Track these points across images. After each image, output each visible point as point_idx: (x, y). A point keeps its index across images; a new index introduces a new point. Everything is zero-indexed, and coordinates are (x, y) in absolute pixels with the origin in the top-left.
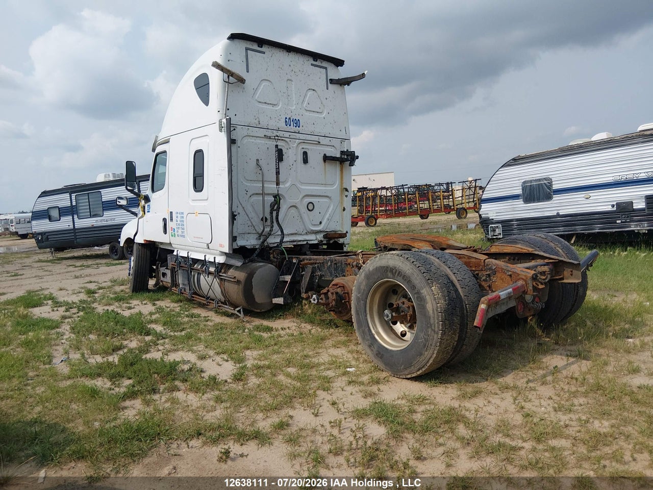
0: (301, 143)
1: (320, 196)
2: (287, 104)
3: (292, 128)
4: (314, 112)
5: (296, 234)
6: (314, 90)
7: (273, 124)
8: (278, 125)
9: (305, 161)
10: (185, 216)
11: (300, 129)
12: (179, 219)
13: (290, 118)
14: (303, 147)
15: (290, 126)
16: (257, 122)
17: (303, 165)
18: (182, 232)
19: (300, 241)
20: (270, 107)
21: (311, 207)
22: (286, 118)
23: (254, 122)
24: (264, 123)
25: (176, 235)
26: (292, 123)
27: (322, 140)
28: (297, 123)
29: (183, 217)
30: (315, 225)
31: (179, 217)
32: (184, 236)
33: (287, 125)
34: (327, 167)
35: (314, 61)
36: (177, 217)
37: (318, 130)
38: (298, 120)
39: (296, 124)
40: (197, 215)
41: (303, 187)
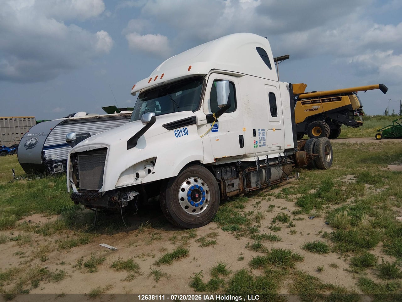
10: (265, 131)
12: (261, 134)
18: (264, 143)
25: (258, 146)
29: (264, 133)
31: (261, 133)
32: (264, 145)
36: (260, 133)
40: (274, 131)
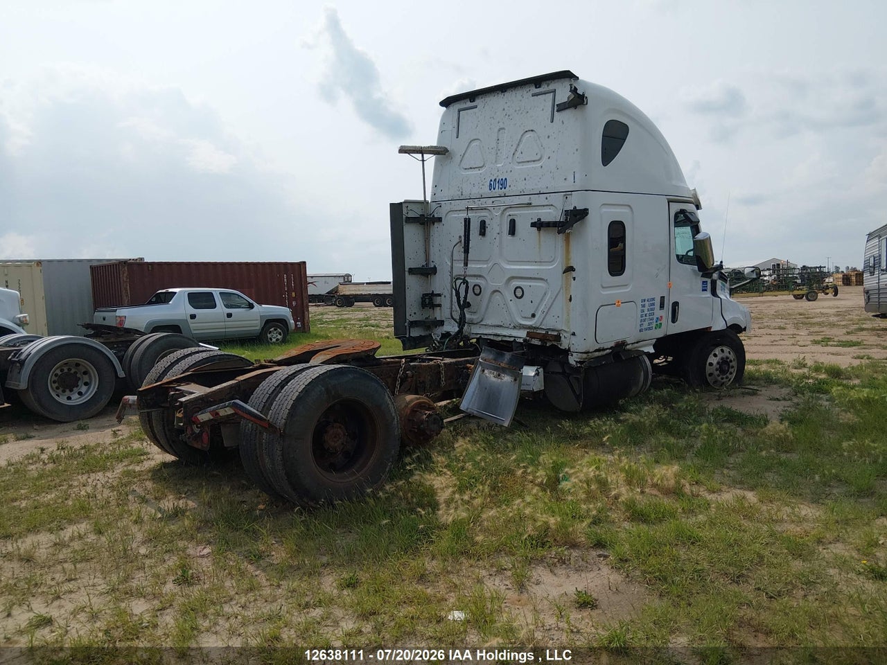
0: (508, 208)
1: (530, 278)
2: (494, 162)
3: (498, 191)
4: (528, 162)
5: (501, 326)
6: (532, 131)
7: (476, 192)
8: (481, 192)
9: (512, 231)
11: (507, 191)
13: (495, 180)
14: (511, 213)
15: (494, 189)
16: (460, 193)
17: (510, 237)
19: (505, 336)
20: (476, 171)
21: (519, 293)
22: (491, 180)
23: (456, 194)
24: (466, 194)
26: (497, 185)
27: (536, 200)
28: (503, 183)
30: (525, 318)
33: (490, 190)
34: (542, 239)
35: (536, 88)
37: (530, 187)
38: (506, 179)
39: (501, 185)
41: (508, 267)
